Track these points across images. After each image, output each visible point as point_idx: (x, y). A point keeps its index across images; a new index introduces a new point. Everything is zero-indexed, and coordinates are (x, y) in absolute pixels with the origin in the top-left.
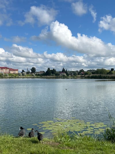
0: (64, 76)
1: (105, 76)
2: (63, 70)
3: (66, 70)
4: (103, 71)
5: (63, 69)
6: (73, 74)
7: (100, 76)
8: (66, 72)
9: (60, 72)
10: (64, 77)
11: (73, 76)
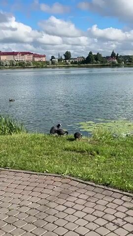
0: (113, 63)
2: (113, 55)
3: (118, 54)
5: (113, 52)
6: (127, 60)
8: (117, 58)
9: (108, 57)
10: (114, 65)
11: (128, 63)
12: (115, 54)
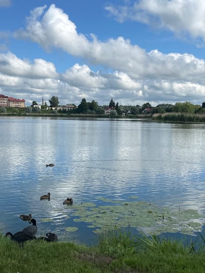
0: (112, 114)
1: (192, 115)
2: (112, 104)
3: (118, 104)
4: (188, 106)
5: (112, 101)
6: (129, 112)
7: (182, 116)
8: (117, 107)
9: (106, 107)
10: (112, 117)
11: (130, 115)
12: (114, 103)
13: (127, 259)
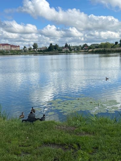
0: (67, 51)
1: (110, 49)
2: (66, 46)
3: (69, 45)
4: (108, 44)
5: (66, 44)
6: (76, 49)
7: (105, 50)
8: (69, 47)
9: (63, 48)
10: (67, 53)
11: (76, 51)
12: (67, 45)
13: (83, 128)
